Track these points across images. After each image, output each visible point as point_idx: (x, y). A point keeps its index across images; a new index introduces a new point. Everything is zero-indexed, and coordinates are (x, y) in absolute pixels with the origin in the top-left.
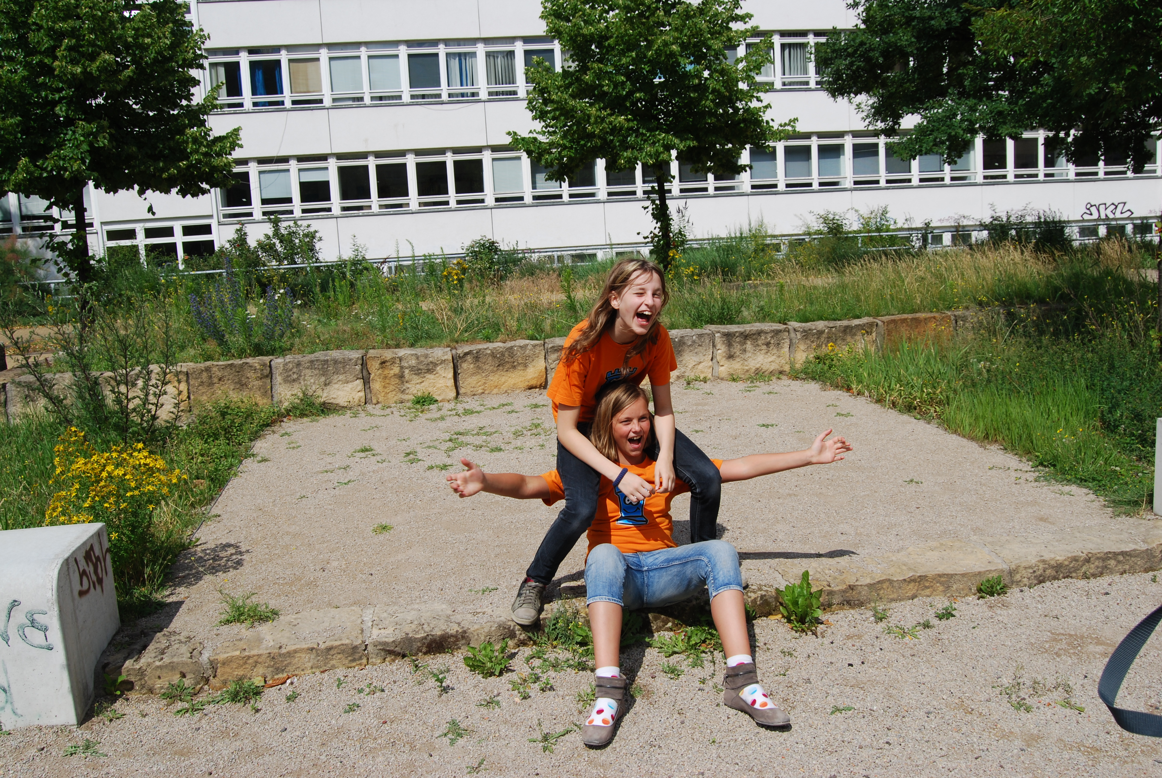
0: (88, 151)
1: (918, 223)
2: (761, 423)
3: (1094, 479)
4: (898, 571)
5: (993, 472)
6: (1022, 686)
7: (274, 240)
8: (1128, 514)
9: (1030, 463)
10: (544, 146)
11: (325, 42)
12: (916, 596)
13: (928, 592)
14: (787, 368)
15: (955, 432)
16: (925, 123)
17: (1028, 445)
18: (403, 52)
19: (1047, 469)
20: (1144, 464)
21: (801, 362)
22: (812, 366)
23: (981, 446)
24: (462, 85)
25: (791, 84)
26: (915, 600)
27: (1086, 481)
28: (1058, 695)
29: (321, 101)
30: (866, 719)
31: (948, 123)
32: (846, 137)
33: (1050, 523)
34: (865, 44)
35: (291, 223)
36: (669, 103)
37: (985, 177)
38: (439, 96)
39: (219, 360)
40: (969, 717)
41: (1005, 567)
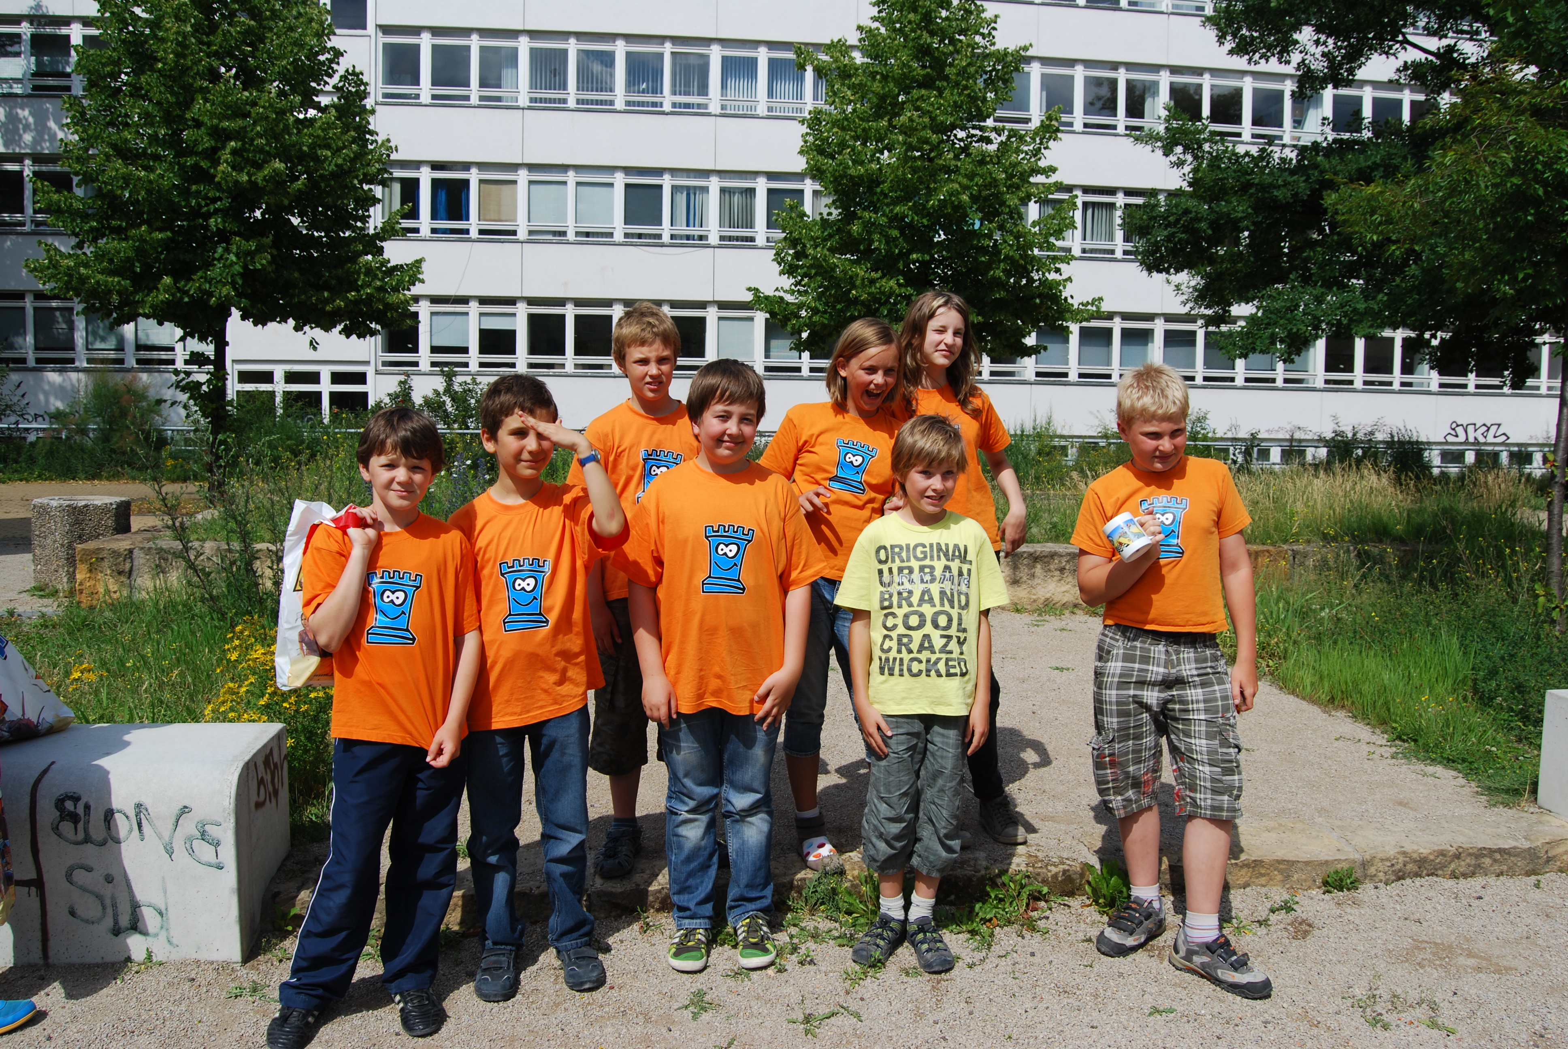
0: (240, 274)
1: (1243, 434)
2: (1054, 665)
3: (1464, 760)
5: (1340, 743)
6: (1378, 999)
7: (444, 398)
8: (1506, 805)
9: (1386, 736)
10: (791, 307)
11: (525, 161)
12: (1249, 885)
13: (1263, 880)
15: (1293, 693)
16: (1260, 314)
17: (1384, 713)
18: (620, 180)
19: (1406, 745)
20: (1523, 747)
23: (1324, 712)
24: (688, 225)
25: (1092, 251)
26: (1248, 889)
27: (1454, 762)
28: (1422, 1013)
29: (514, 233)
30: (1191, 1024)
31: (1289, 316)
32: (1157, 321)
33: (1411, 808)
34: (1190, 212)
35: (468, 379)
36: (946, 266)
37: (1327, 382)
38: (659, 236)
40: (1315, 1031)
41: (1357, 857)
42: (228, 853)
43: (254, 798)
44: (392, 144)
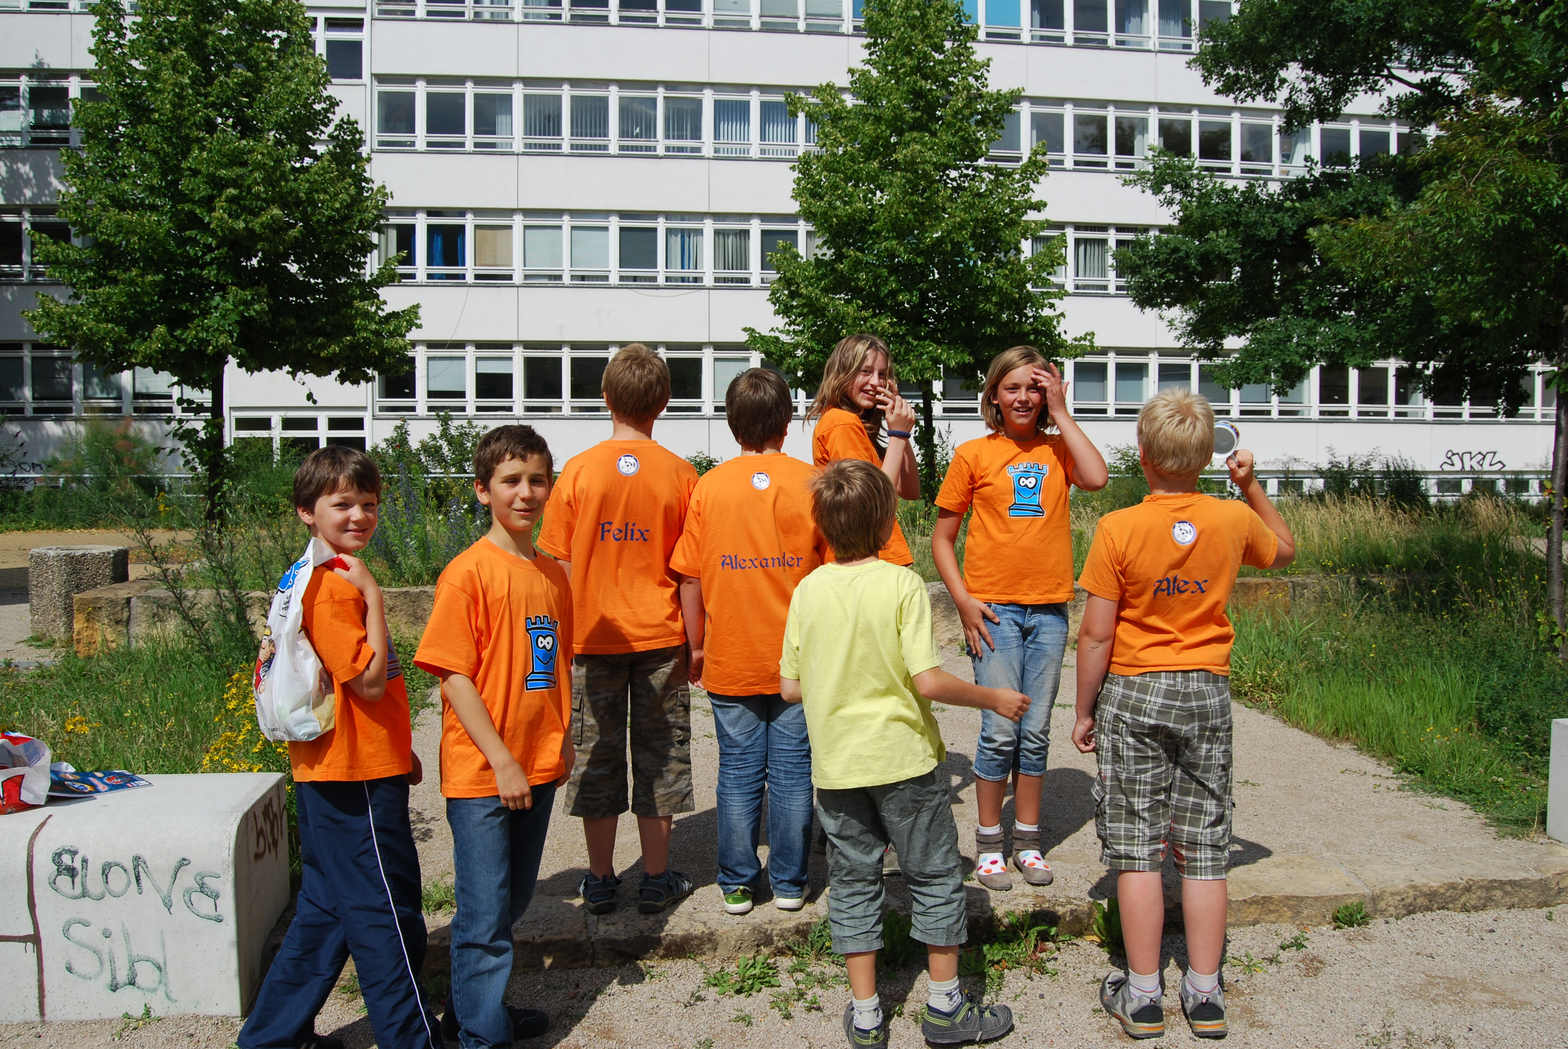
0: (237, 322)
3: (1471, 791)
4: (1237, 889)
5: (1346, 776)
6: (1392, 1037)
7: (441, 442)
8: (1515, 836)
9: (1392, 768)
10: (787, 347)
11: (520, 207)
12: (1258, 922)
13: (1272, 917)
15: (1297, 725)
16: (1253, 346)
17: (1389, 745)
18: (615, 224)
19: (1413, 777)
20: (1530, 777)
23: (1329, 745)
24: (683, 268)
25: (1085, 287)
26: (1257, 926)
27: (1461, 793)
29: (510, 277)
31: (1283, 347)
32: (1151, 356)
33: (1420, 841)
34: (1180, 249)
35: (465, 423)
37: (1322, 413)
38: (654, 279)
39: (390, 585)
41: (1367, 891)
42: (227, 906)
43: (253, 849)
44: (388, 191)
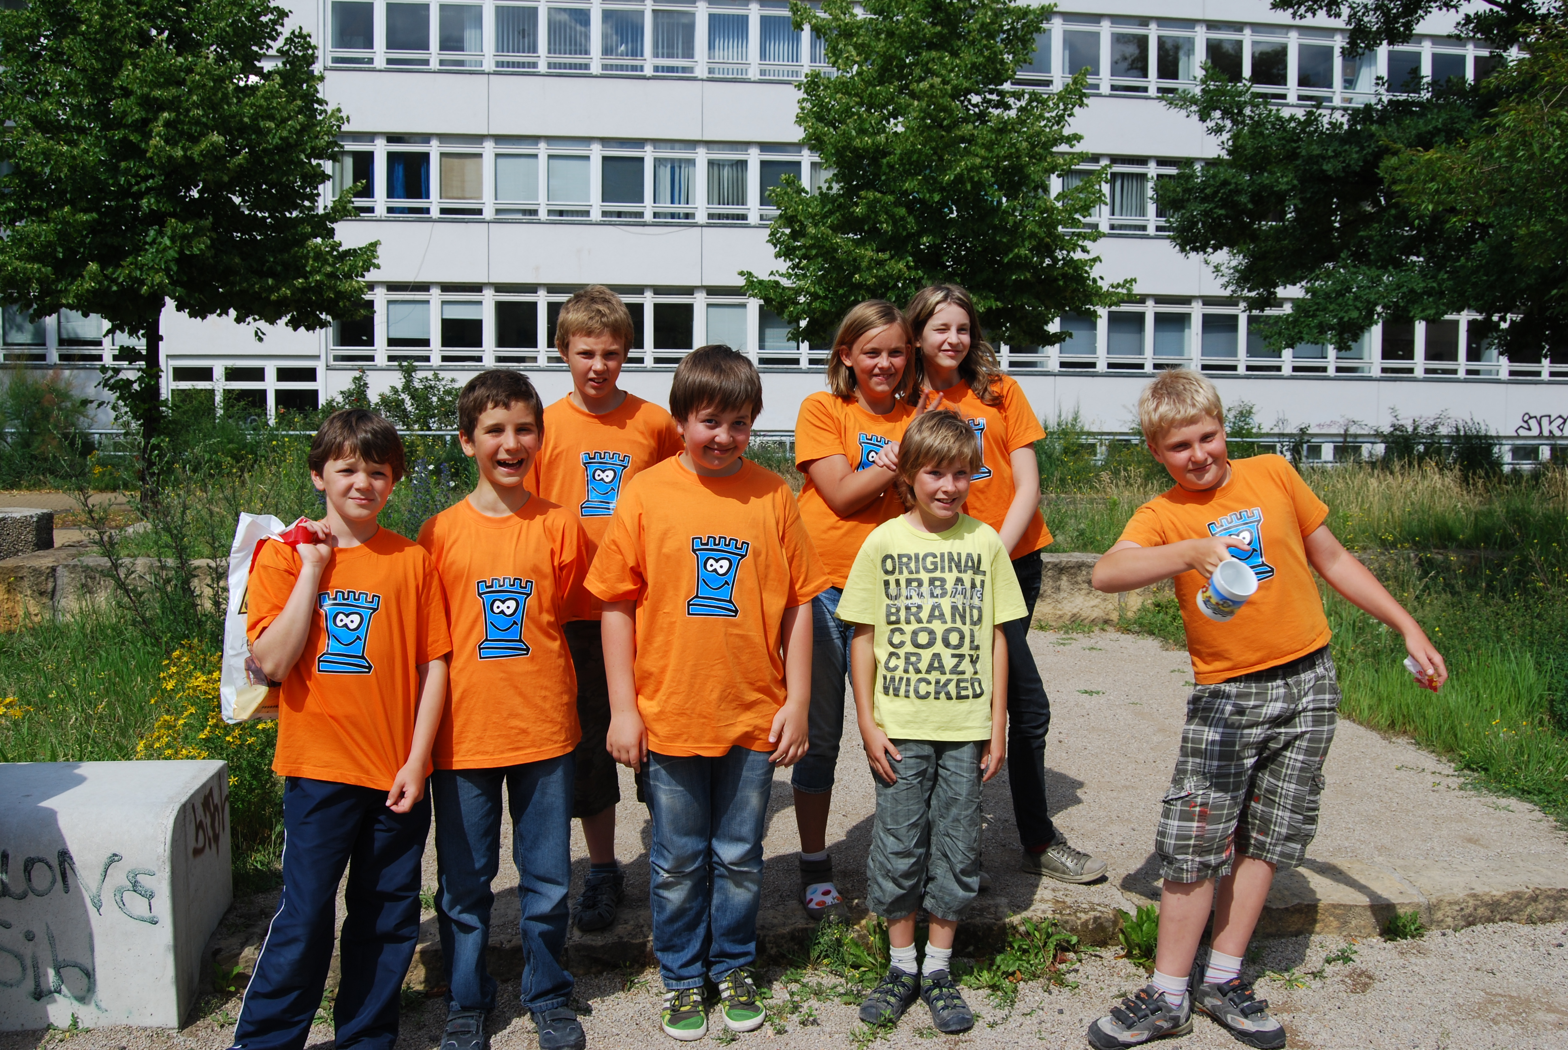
0: (175, 260)
1: (1292, 428)
2: (1083, 688)
3: (1541, 792)
5: (1402, 774)
7: (403, 396)
9: (1453, 765)
10: (788, 293)
11: (491, 133)
12: (1301, 932)
13: (1317, 927)
14: (1114, 616)
15: (1349, 717)
16: (1308, 297)
17: (1450, 739)
18: (597, 152)
19: (1476, 775)
21: (1135, 609)
22: (1150, 615)
23: (1384, 738)
24: (672, 202)
25: (1121, 227)
26: (1300, 937)
27: (1529, 793)
29: (479, 212)
31: (1339, 300)
32: (1194, 304)
33: (1482, 846)
34: (1229, 184)
35: (430, 375)
36: (962, 245)
37: (1384, 370)
38: (641, 215)
41: (1422, 900)
42: (163, 906)
43: (192, 844)
44: (344, 114)
